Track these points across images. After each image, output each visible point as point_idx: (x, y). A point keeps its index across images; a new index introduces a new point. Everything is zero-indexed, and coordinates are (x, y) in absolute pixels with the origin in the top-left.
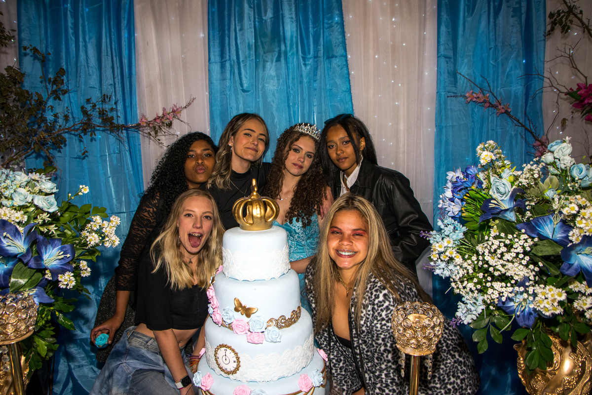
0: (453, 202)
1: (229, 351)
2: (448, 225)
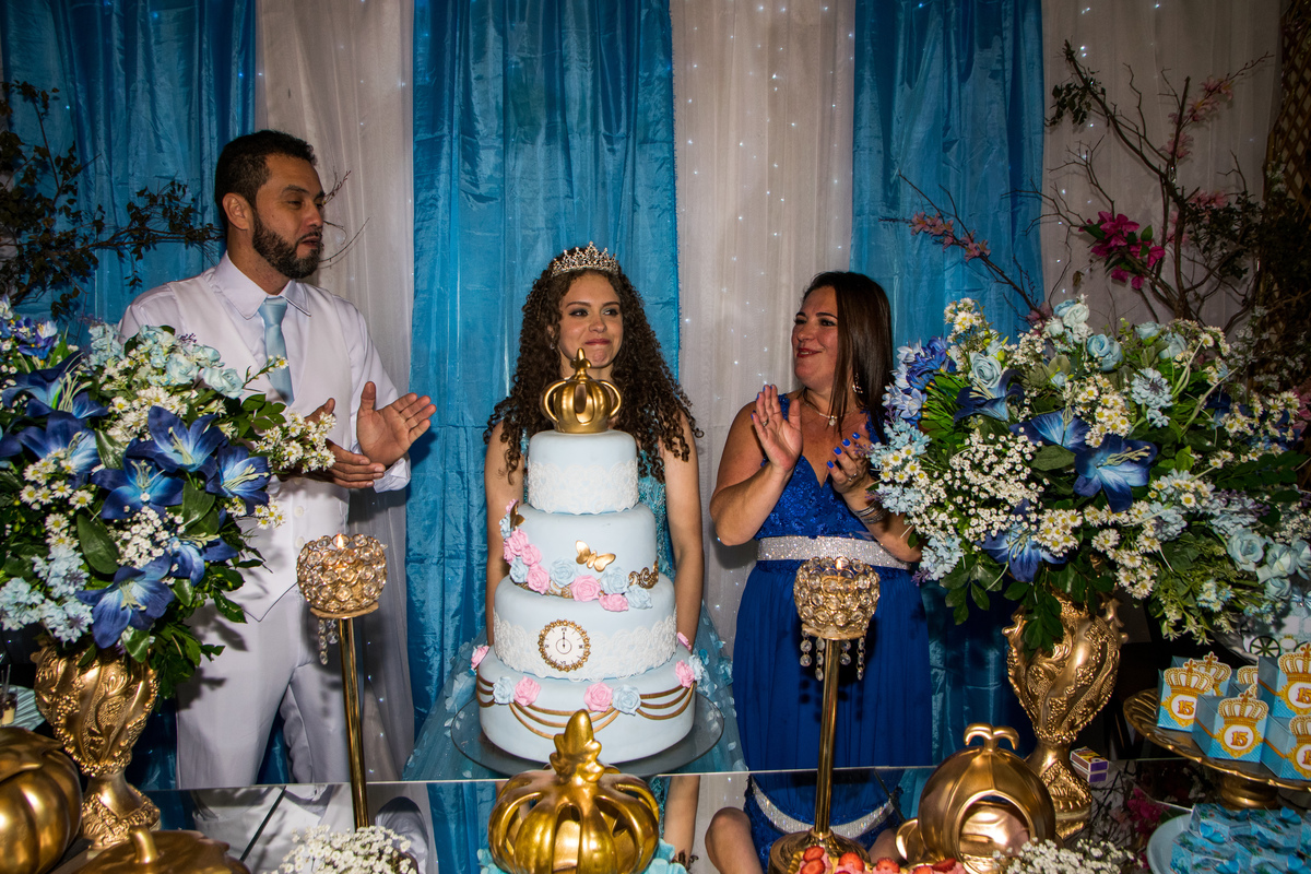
0: (910, 394)
1: (570, 630)
2: (901, 432)
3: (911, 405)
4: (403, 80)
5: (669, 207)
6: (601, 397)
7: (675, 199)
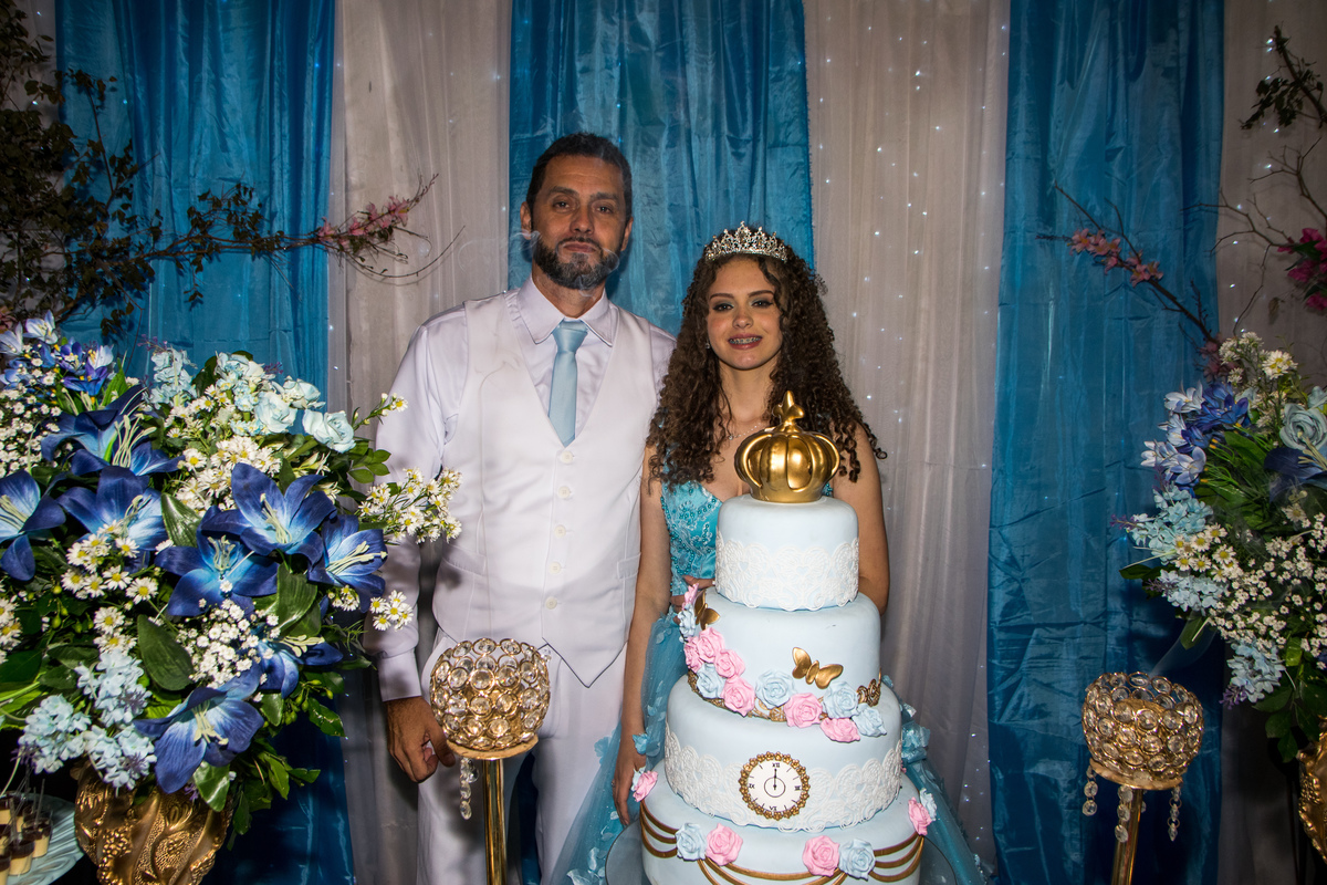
0: (1190, 454)
1: (784, 766)
2: (1175, 502)
3: (1188, 466)
4: (499, 73)
5: (804, 219)
6: (821, 456)
7: (811, 210)
